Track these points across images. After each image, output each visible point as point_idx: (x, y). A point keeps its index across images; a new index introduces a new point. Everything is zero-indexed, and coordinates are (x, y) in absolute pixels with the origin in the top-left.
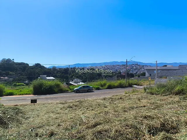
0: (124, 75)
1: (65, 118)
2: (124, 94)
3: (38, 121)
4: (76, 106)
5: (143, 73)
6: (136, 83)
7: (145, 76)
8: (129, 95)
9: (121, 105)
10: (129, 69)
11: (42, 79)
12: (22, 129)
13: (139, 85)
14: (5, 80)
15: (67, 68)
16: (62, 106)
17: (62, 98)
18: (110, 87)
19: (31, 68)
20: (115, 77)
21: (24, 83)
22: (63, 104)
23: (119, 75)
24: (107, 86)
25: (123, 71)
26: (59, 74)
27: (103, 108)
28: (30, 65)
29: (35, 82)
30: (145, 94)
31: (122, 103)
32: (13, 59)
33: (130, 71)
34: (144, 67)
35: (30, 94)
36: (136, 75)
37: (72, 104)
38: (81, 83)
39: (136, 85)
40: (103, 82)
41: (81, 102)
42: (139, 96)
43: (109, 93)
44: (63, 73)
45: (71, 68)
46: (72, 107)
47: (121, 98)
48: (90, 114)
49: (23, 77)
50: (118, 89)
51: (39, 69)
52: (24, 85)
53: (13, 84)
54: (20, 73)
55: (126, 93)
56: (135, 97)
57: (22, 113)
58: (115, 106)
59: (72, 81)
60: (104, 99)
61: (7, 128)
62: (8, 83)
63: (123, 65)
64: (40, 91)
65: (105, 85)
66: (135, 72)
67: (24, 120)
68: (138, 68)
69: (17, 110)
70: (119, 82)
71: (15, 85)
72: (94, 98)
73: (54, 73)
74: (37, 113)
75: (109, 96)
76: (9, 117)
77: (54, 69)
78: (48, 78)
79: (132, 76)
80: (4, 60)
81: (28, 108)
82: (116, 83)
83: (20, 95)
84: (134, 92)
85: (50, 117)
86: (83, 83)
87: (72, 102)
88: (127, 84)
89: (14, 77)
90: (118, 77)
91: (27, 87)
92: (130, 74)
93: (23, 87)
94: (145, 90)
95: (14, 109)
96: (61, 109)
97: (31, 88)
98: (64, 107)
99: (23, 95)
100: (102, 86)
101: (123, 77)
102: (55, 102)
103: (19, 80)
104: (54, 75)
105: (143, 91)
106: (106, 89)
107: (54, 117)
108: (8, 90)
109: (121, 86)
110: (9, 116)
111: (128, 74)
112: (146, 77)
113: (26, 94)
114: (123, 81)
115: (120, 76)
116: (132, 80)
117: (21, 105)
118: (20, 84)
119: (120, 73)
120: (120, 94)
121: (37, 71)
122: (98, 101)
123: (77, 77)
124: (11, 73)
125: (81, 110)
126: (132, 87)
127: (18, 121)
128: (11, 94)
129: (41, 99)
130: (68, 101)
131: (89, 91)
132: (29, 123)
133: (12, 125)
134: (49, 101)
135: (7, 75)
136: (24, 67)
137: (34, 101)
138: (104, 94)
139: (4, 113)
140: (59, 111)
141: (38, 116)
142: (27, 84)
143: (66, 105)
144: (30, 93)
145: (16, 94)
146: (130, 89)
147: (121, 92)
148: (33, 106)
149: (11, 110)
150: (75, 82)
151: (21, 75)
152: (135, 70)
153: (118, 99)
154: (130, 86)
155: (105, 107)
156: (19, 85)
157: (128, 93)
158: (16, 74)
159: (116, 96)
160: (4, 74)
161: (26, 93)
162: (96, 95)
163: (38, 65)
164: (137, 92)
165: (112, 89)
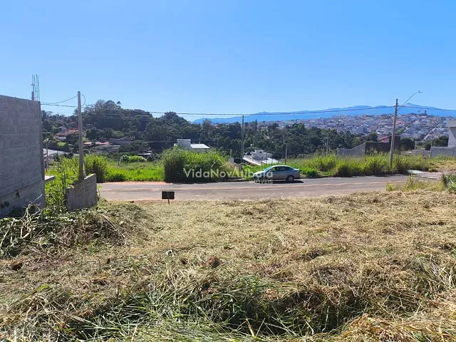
0: (388, 141)
1: (237, 234)
2: (384, 191)
3: (179, 237)
4: (261, 211)
5: (441, 138)
6: (418, 163)
7: (446, 145)
8: (399, 195)
9: (376, 217)
10: (400, 127)
11: (180, 147)
12: (151, 248)
13: (426, 170)
14: (105, 149)
15: (237, 123)
16: (230, 209)
17: (226, 191)
18: (345, 173)
19: (157, 123)
20: (362, 148)
21: (143, 156)
22: (232, 205)
23: (371, 142)
24: (336, 170)
25: (383, 132)
26: (218, 138)
27: (327, 220)
28: (155, 116)
29: (168, 154)
30: (443, 193)
31: (379, 212)
32: (119, 103)
33: (402, 132)
34: (444, 122)
35: (159, 181)
36: (420, 144)
37: (251, 207)
38: (270, 161)
39: (419, 168)
40: (327, 159)
41: (272, 204)
42: (428, 198)
43: (342, 187)
44: (225, 135)
45: (246, 124)
46: (251, 214)
47: (375, 201)
48: (294, 230)
49: (141, 144)
50: (368, 177)
51: (175, 125)
52: (143, 161)
53: (122, 158)
54: (134, 134)
55: (391, 190)
56: (416, 199)
57: (146, 218)
58: (359, 218)
59: (249, 154)
60: (331, 200)
61: (120, 245)
62: (112, 155)
63: (384, 116)
64: (176, 174)
65: (331, 166)
66: (416, 136)
67: (152, 232)
68: (428, 124)
69: (136, 211)
70: (370, 160)
71: (126, 160)
72: (303, 196)
73: (207, 136)
74: (176, 219)
75: (343, 195)
76: (123, 224)
77: (207, 125)
78: (194, 146)
79: (409, 145)
80: (99, 103)
81: (156, 209)
82: (363, 162)
83: (139, 180)
84: (412, 186)
85: (204, 230)
86: (275, 161)
87: (250, 203)
88: (394, 165)
89: (124, 142)
90: (368, 146)
91: (150, 165)
92: (403, 140)
93: (142, 164)
94: (445, 181)
95: (130, 209)
96: (227, 216)
97: (160, 167)
98: (233, 213)
99: (143, 181)
100: (324, 168)
101: (384, 148)
102: (212, 200)
103: (134, 150)
104: (207, 139)
105: (439, 184)
106: (335, 176)
107: (214, 230)
108: (112, 168)
109: (376, 171)
110: (122, 222)
111: (397, 138)
112: (449, 150)
113: (151, 180)
114: (383, 159)
115: (374, 144)
116: (408, 157)
117: (142, 202)
118: (136, 157)
119: (374, 137)
120: (371, 190)
121: (171, 129)
122: (313, 204)
123: (261, 146)
124: (115, 133)
125: (273, 222)
126: (408, 174)
127: (140, 232)
128: (119, 179)
129: (183, 192)
130: (245, 201)
131: (291, 179)
132: (162, 239)
133: (130, 241)
134: (197, 197)
135: (108, 137)
136: (141, 120)
137: (168, 195)
138: (329, 188)
139: (113, 215)
140: (224, 219)
141: (180, 227)
142: (150, 160)
143: (238, 209)
144: (159, 177)
145: (130, 180)
146: (402, 180)
147: (376, 186)
148: (166, 205)
149: (124, 209)
150: (256, 158)
151: (137, 138)
152: (419, 130)
153: (369, 202)
154: (403, 170)
155: (334, 219)
156: (133, 161)
157: (396, 189)
158: (126, 135)
159: (363, 194)
160: (102, 134)
161: (149, 177)
162: (309, 190)
163: (171, 116)
164: (422, 186)
165: (350, 177)
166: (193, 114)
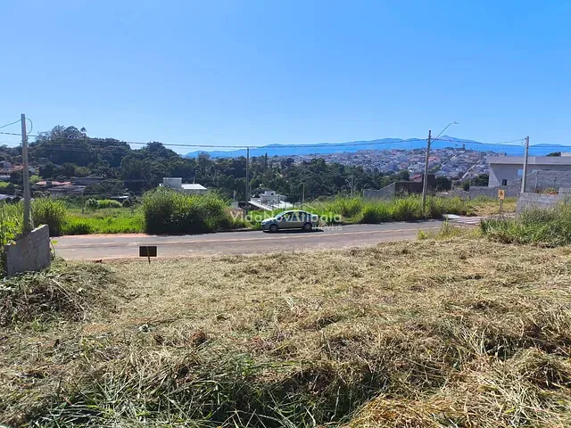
0: (420, 180)
1: (236, 299)
2: (414, 239)
3: (160, 305)
4: (268, 269)
5: (481, 177)
6: (455, 206)
7: (487, 184)
8: (433, 243)
9: (404, 271)
10: (435, 164)
11: (169, 187)
12: (118, 324)
13: (464, 214)
14: (65, 191)
15: (243, 158)
16: (228, 267)
17: (228, 244)
18: (372, 219)
19: (137, 157)
20: (390, 189)
21: (118, 200)
22: (231, 262)
23: (402, 181)
24: (361, 215)
25: (415, 169)
26: (217, 177)
27: (349, 277)
28: (134, 147)
29: (150, 198)
30: (481, 241)
31: (408, 265)
32: (83, 129)
33: (438, 169)
34: (485, 157)
35: (138, 232)
36: (458, 184)
37: (257, 264)
38: (283, 205)
39: (455, 212)
40: (351, 202)
41: (282, 259)
42: (464, 247)
43: (368, 236)
44: (227, 173)
45: (254, 159)
46: (256, 272)
47: (405, 252)
48: (309, 291)
49: (114, 183)
50: (398, 223)
51: (161, 159)
52: (117, 206)
53: (88, 202)
54: (105, 170)
55: (423, 238)
56: (450, 248)
57: (115, 282)
58: (385, 273)
59: (257, 197)
60: (354, 253)
61: (77, 320)
62: (74, 199)
63: (416, 151)
64: (164, 222)
65: (356, 210)
66: (454, 174)
67: (122, 301)
68: (466, 160)
69: (101, 273)
70: (400, 202)
71: (93, 206)
72: (323, 248)
73: (203, 174)
74: (157, 282)
75: (369, 246)
76: (82, 291)
77: (204, 159)
78: (186, 186)
79: (445, 184)
80: (57, 129)
81: (132, 270)
82: (392, 205)
83: (110, 232)
84: (447, 233)
85: (194, 296)
86: (289, 205)
87: (255, 259)
88: (427, 209)
89: (90, 182)
90: (397, 187)
91: (127, 211)
92: (439, 179)
93: (116, 210)
94: (484, 227)
95: (92, 271)
96: (225, 276)
97: (139, 214)
98: (233, 272)
99: (115, 233)
100: (346, 214)
101: (416, 188)
102: (207, 255)
103: (105, 192)
104: (203, 178)
105: (477, 231)
106: (361, 222)
107: (207, 295)
108: (73, 217)
109: (407, 216)
110: (80, 290)
111: (431, 178)
112: (490, 190)
113: (126, 232)
114: (415, 202)
115: (406, 185)
116: (442, 199)
117: (113, 262)
118: (107, 201)
119: (406, 175)
120: (401, 239)
121: (155, 163)
122: (333, 257)
123: (273, 187)
124: (78, 169)
125: (283, 282)
126: (442, 219)
127: (105, 303)
128: (83, 230)
129: (170, 247)
130: (249, 256)
131: (308, 227)
132: (136, 310)
133: (90, 314)
134: (190, 253)
135: (69, 174)
136: (114, 151)
137: (148, 252)
138: (353, 237)
139: (68, 280)
140: (221, 280)
141: (162, 292)
142: (127, 204)
143: (241, 266)
144: (137, 227)
145: (97, 231)
146: (436, 226)
147: (407, 234)
148: (146, 265)
149: (84, 272)
150: (265, 202)
151: (109, 176)
152: (457, 167)
153: (397, 253)
154: (437, 215)
155: (356, 276)
156: (103, 206)
157: (430, 237)
158: (93, 173)
159: (391, 244)
160: (59, 171)
161: (126, 227)
162: (327, 240)
163: (155, 148)
164: (458, 233)
165: (379, 223)
166: (184, 145)
